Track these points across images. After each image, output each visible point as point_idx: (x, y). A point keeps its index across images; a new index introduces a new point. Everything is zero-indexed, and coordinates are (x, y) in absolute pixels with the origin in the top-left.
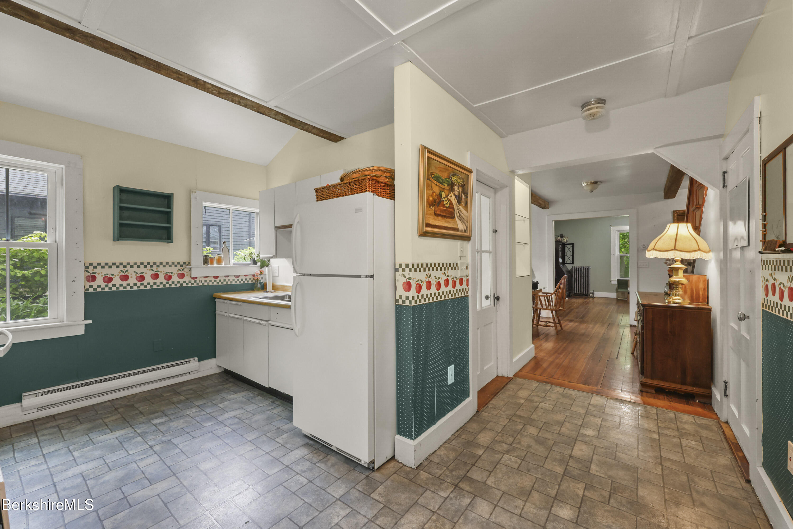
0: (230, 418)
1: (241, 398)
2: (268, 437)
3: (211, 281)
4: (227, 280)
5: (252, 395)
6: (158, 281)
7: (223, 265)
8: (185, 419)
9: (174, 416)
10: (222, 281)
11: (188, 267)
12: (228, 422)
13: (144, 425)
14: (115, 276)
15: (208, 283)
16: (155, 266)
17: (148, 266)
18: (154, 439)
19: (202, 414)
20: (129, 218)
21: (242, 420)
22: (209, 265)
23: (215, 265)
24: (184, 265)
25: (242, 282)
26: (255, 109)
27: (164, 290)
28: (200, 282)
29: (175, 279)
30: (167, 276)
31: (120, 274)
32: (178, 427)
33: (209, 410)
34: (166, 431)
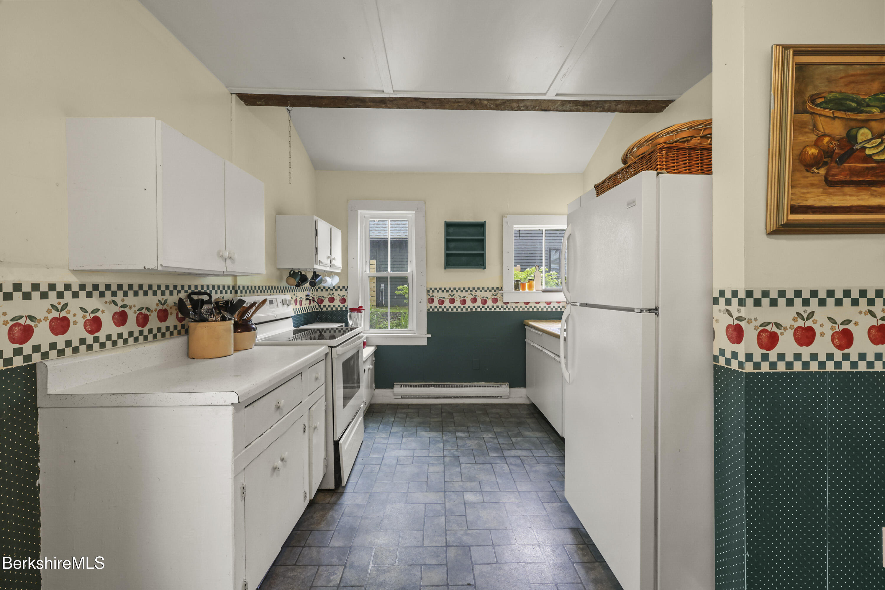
0: (515, 457)
1: (535, 439)
2: (538, 496)
3: (521, 307)
4: (538, 307)
5: (548, 439)
6: (476, 305)
7: (534, 290)
8: (479, 442)
9: (473, 435)
10: (533, 307)
11: (500, 292)
12: (511, 461)
13: (450, 434)
14: (446, 299)
15: (519, 309)
16: (474, 291)
17: (469, 291)
18: (450, 450)
19: (494, 442)
20: (455, 249)
21: (523, 464)
22: (521, 291)
23: (527, 290)
24: (497, 290)
25: (554, 310)
26: (537, 107)
27: (481, 313)
28: (512, 307)
29: (490, 303)
30: (483, 300)
31: (449, 298)
32: (470, 446)
33: (501, 440)
34: (461, 446)
